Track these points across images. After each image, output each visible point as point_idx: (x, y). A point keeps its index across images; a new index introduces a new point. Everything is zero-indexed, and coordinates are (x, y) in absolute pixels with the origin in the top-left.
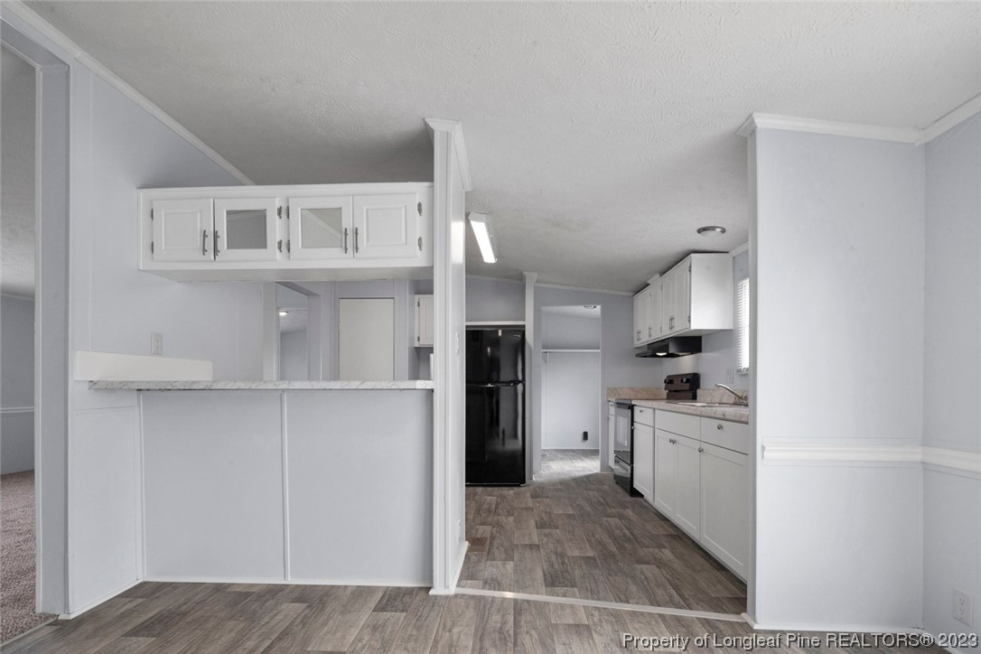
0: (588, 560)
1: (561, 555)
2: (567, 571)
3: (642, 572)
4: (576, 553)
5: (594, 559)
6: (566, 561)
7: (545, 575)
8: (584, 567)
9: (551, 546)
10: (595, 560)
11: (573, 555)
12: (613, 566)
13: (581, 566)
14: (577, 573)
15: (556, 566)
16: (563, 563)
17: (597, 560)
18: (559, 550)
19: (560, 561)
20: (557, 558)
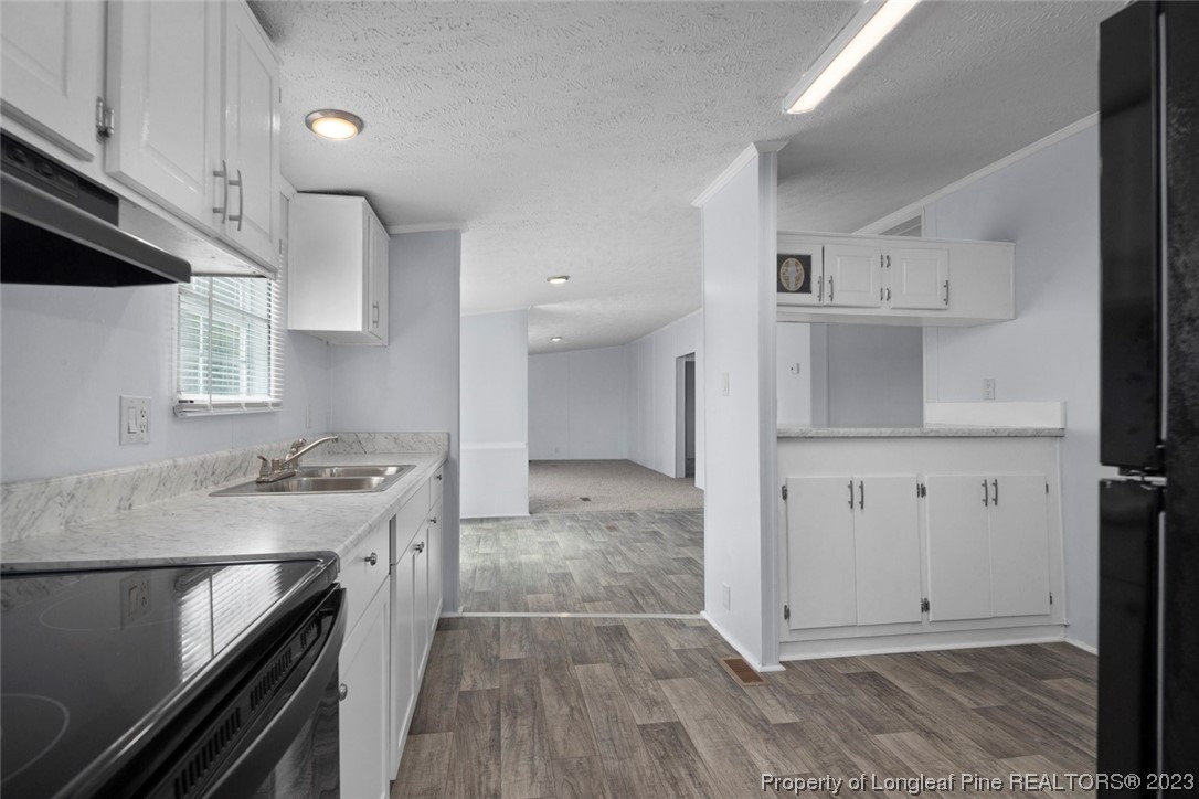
0: (581, 658)
1: (618, 664)
2: (607, 642)
3: (521, 647)
4: (598, 668)
5: (575, 662)
6: (610, 655)
7: (629, 636)
8: (588, 649)
9: (637, 679)
10: (574, 660)
11: (603, 665)
12: (553, 652)
13: (591, 650)
14: (595, 640)
15: (620, 647)
16: (613, 652)
17: (571, 660)
18: (623, 673)
19: (618, 655)
20: (622, 659)
